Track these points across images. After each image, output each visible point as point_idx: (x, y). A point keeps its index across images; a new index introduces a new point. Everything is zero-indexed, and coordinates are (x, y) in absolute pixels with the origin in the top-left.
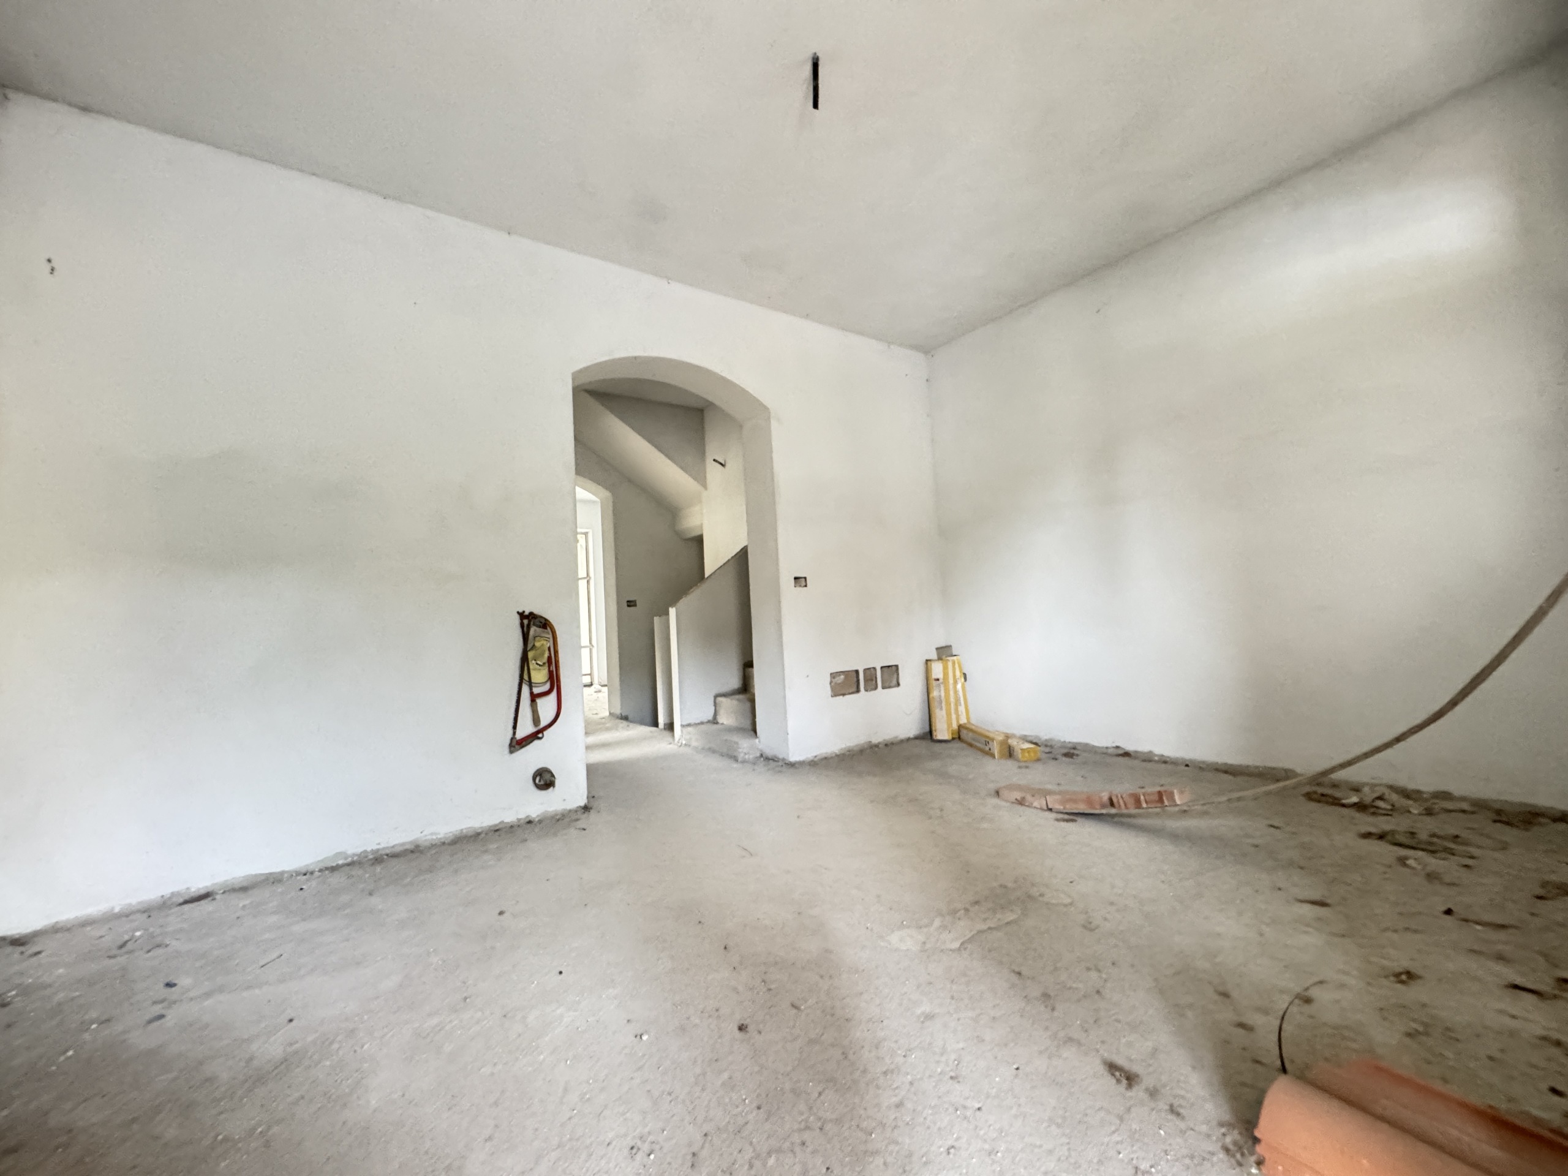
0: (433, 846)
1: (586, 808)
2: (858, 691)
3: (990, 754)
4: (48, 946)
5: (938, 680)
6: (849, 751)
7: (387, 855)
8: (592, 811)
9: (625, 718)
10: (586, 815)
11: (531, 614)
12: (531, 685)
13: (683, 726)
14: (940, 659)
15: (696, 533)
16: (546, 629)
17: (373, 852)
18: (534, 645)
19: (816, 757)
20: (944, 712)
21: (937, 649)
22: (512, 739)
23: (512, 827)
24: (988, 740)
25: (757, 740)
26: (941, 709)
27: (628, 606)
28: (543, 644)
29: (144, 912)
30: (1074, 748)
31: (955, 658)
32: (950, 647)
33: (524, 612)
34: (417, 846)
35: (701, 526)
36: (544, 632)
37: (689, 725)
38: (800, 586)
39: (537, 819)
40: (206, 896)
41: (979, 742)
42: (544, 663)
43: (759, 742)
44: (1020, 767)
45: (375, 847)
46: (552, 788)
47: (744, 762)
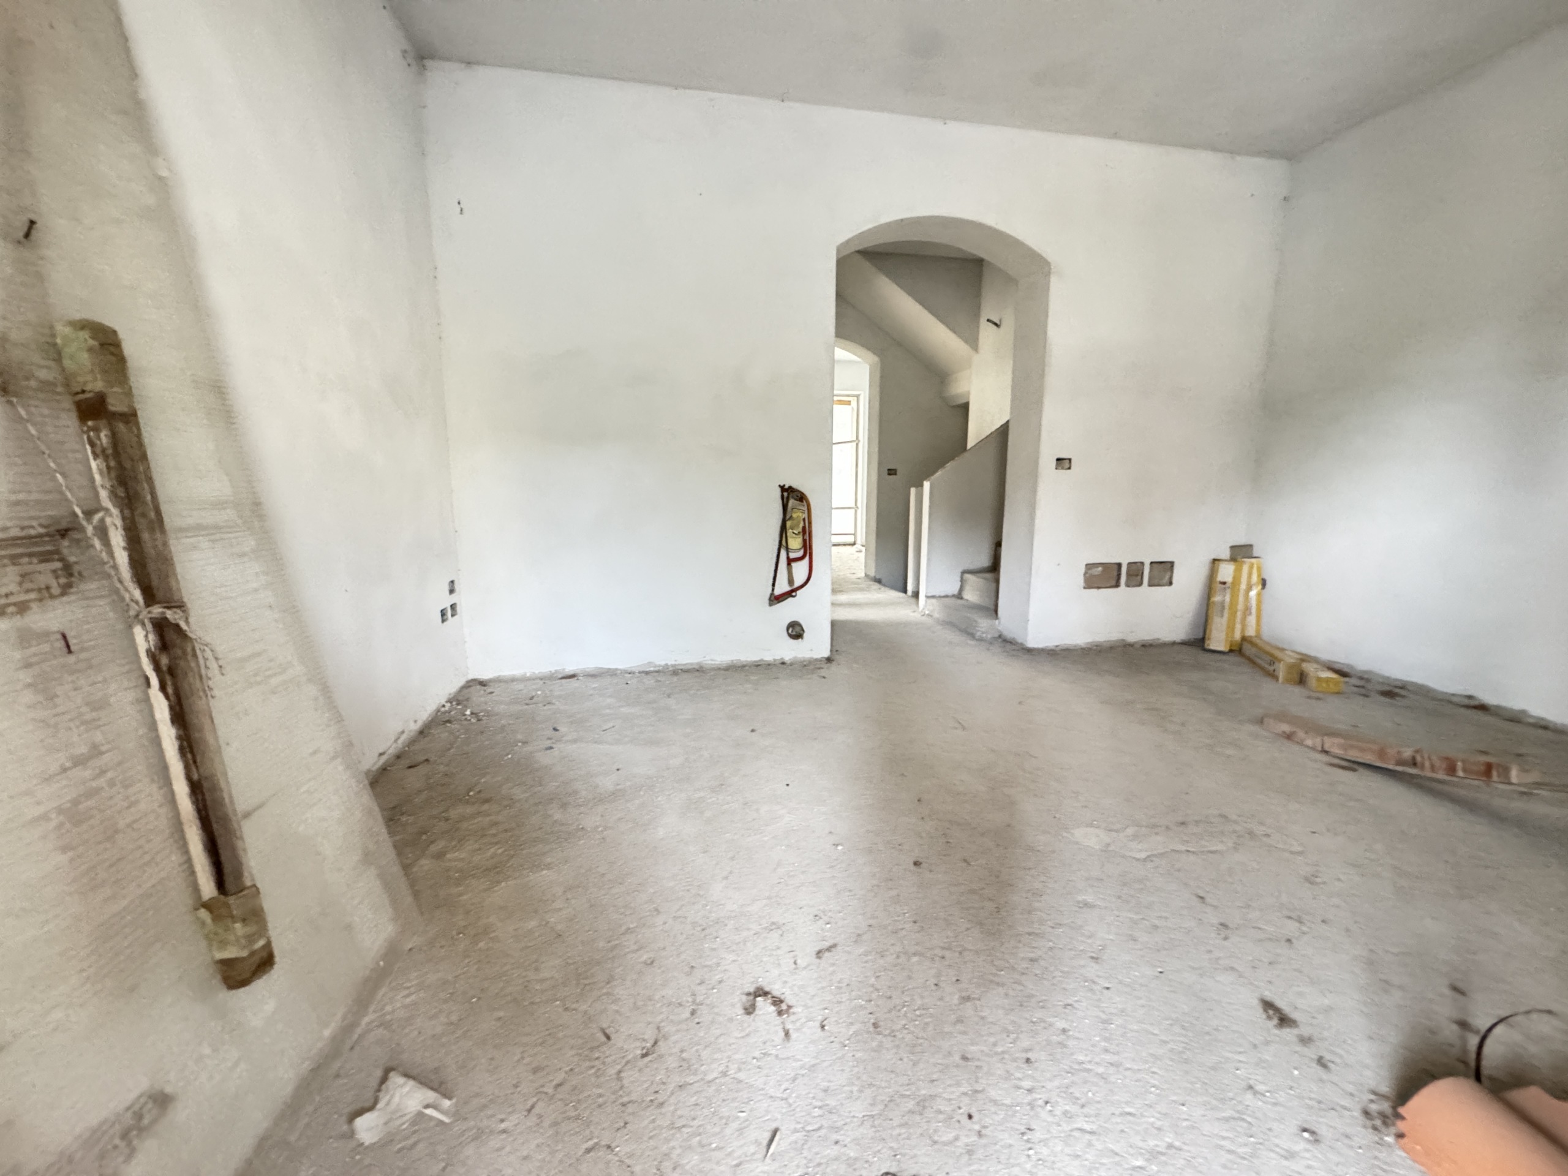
0: (713, 669)
1: (829, 660)
2: (1117, 585)
3: (1273, 676)
4: (497, 689)
5: (1224, 583)
6: (1097, 646)
7: (681, 670)
8: (834, 663)
9: (879, 581)
10: (828, 665)
11: (790, 487)
12: (788, 550)
13: (927, 597)
14: (1233, 559)
15: (962, 401)
16: (802, 502)
17: (672, 666)
18: (791, 516)
19: (1057, 646)
20: (1225, 620)
21: (1232, 547)
22: (772, 594)
23: (769, 665)
24: (1274, 660)
25: (997, 622)
26: (1222, 616)
27: (889, 474)
28: (799, 515)
29: (542, 679)
30: (1402, 688)
31: (1253, 560)
32: (1251, 546)
33: (784, 485)
34: (701, 667)
35: (969, 393)
36: (800, 505)
37: (933, 597)
38: (1063, 468)
39: (789, 662)
40: (573, 676)
41: (1262, 660)
42: (799, 533)
43: (999, 623)
44: (1309, 697)
45: (674, 663)
46: (800, 640)
47: (981, 640)
